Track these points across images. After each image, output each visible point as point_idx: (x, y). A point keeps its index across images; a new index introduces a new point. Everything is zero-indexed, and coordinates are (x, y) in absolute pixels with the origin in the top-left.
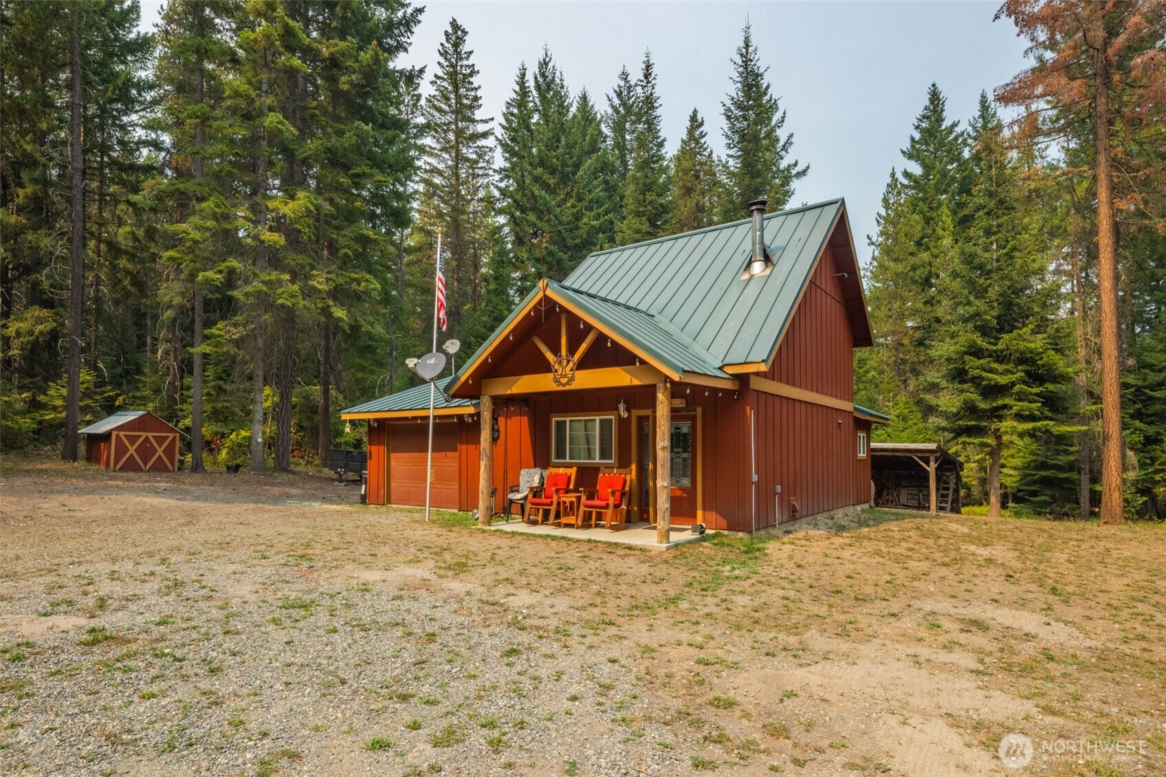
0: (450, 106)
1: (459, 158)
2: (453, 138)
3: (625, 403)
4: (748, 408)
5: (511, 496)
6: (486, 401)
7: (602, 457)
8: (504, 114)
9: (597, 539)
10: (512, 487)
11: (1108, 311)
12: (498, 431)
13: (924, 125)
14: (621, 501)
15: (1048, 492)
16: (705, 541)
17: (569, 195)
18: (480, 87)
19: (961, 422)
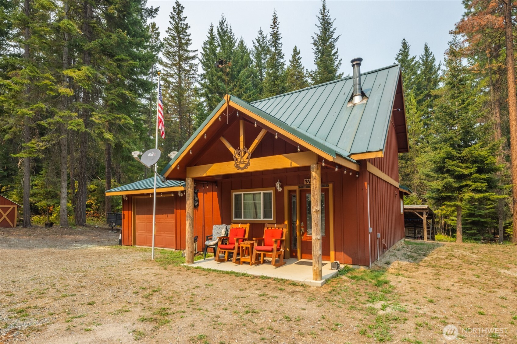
0: (176, 43)
1: (180, 69)
2: (177, 59)
3: (280, 182)
4: (366, 183)
5: (207, 243)
6: (189, 181)
7: (265, 217)
8: (203, 48)
9: (268, 276)
10: (207, 237)
11: (514, 136)
12: (198, 201)
13: (400, 58)
14: (280, 246)
15: (475, 228)
16: (342, 274)
17: (235, 86)
18: (190, 34)
19: (443, 194)
